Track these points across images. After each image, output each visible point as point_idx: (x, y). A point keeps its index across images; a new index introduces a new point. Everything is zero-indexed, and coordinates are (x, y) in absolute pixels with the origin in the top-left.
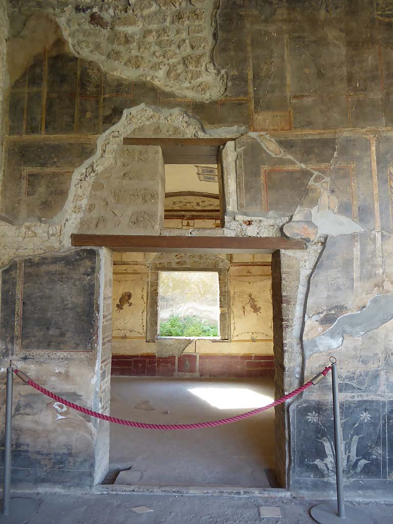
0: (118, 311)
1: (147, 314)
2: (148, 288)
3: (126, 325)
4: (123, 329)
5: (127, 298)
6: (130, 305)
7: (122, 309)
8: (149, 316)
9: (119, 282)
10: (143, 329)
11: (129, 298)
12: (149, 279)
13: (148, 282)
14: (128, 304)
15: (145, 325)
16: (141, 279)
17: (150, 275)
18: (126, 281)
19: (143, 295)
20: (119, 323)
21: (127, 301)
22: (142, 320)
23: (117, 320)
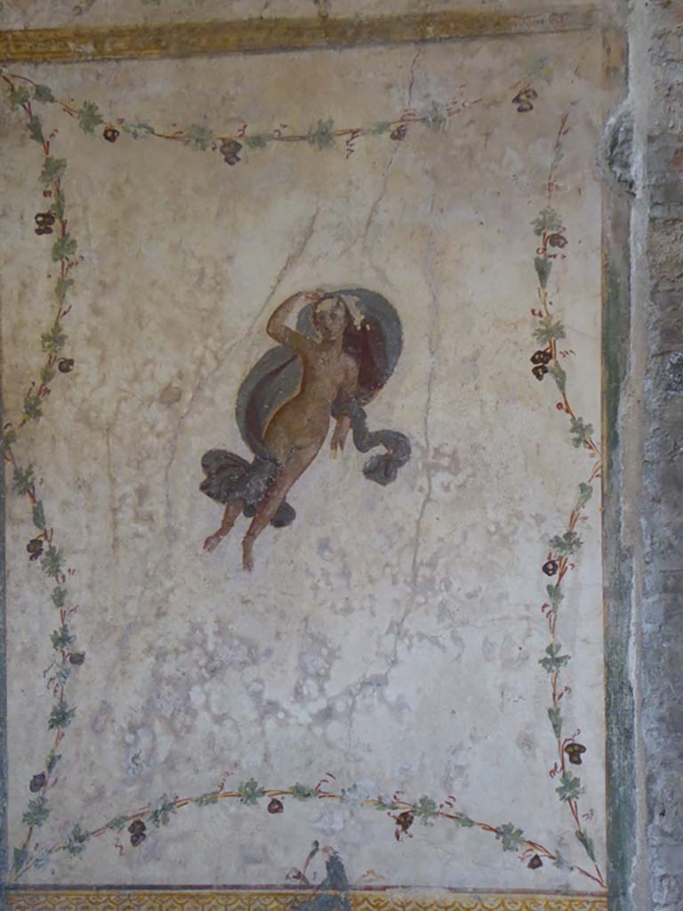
0: (233, 543)
1: (616, 592)
2: (620, 225)
3: (335, 729)
4: (301, 793)
5: (338, 367)
6: (382, 471)
7: (284, 517)
8: (643, 613)
9: (231, 152)
10: (570, 788)
11: (372, 377)
12: (638, 99)
13: (616, 150)
14: (357, 459)
15: (593, 737)
16: (524, 101)
17: (638, 43)
18: (323, 136)
19: (552, 332)
20: (245, 709)
21: (347, 407)
22: (553, 660)
23: (215, 671)
